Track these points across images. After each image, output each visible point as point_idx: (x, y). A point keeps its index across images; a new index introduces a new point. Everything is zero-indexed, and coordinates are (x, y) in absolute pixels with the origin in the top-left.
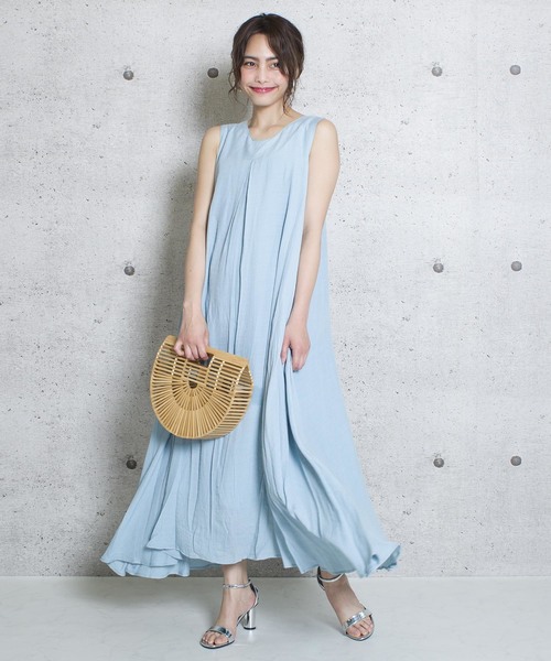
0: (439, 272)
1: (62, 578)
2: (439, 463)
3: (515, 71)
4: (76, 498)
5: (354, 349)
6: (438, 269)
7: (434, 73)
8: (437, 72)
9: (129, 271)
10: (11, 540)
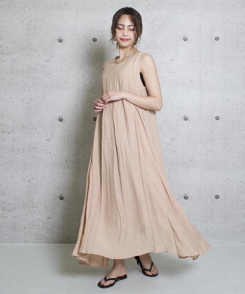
1: (34, 244)
2: (186, 198)
3: (217, 39)
4: (39, 212)
6: (186, 119)
8: (185, 40)
9: (61, 120)
10: (13, 229)
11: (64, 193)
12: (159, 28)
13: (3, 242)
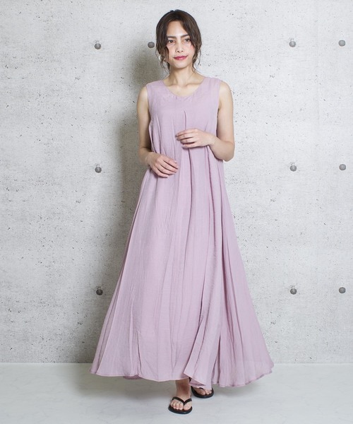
0: (293, 171)
1: (56, 364)
2: (293, 292)
3: (342, 44)
4: (64, 313)
5: (240, 219)
6: (293, 169)
7: (291, 45)
8: (293, 45)
9: (98, 170)
10: (23, 340)
11: (103, 285)
12: (252, 27)
13: (8, 361)
